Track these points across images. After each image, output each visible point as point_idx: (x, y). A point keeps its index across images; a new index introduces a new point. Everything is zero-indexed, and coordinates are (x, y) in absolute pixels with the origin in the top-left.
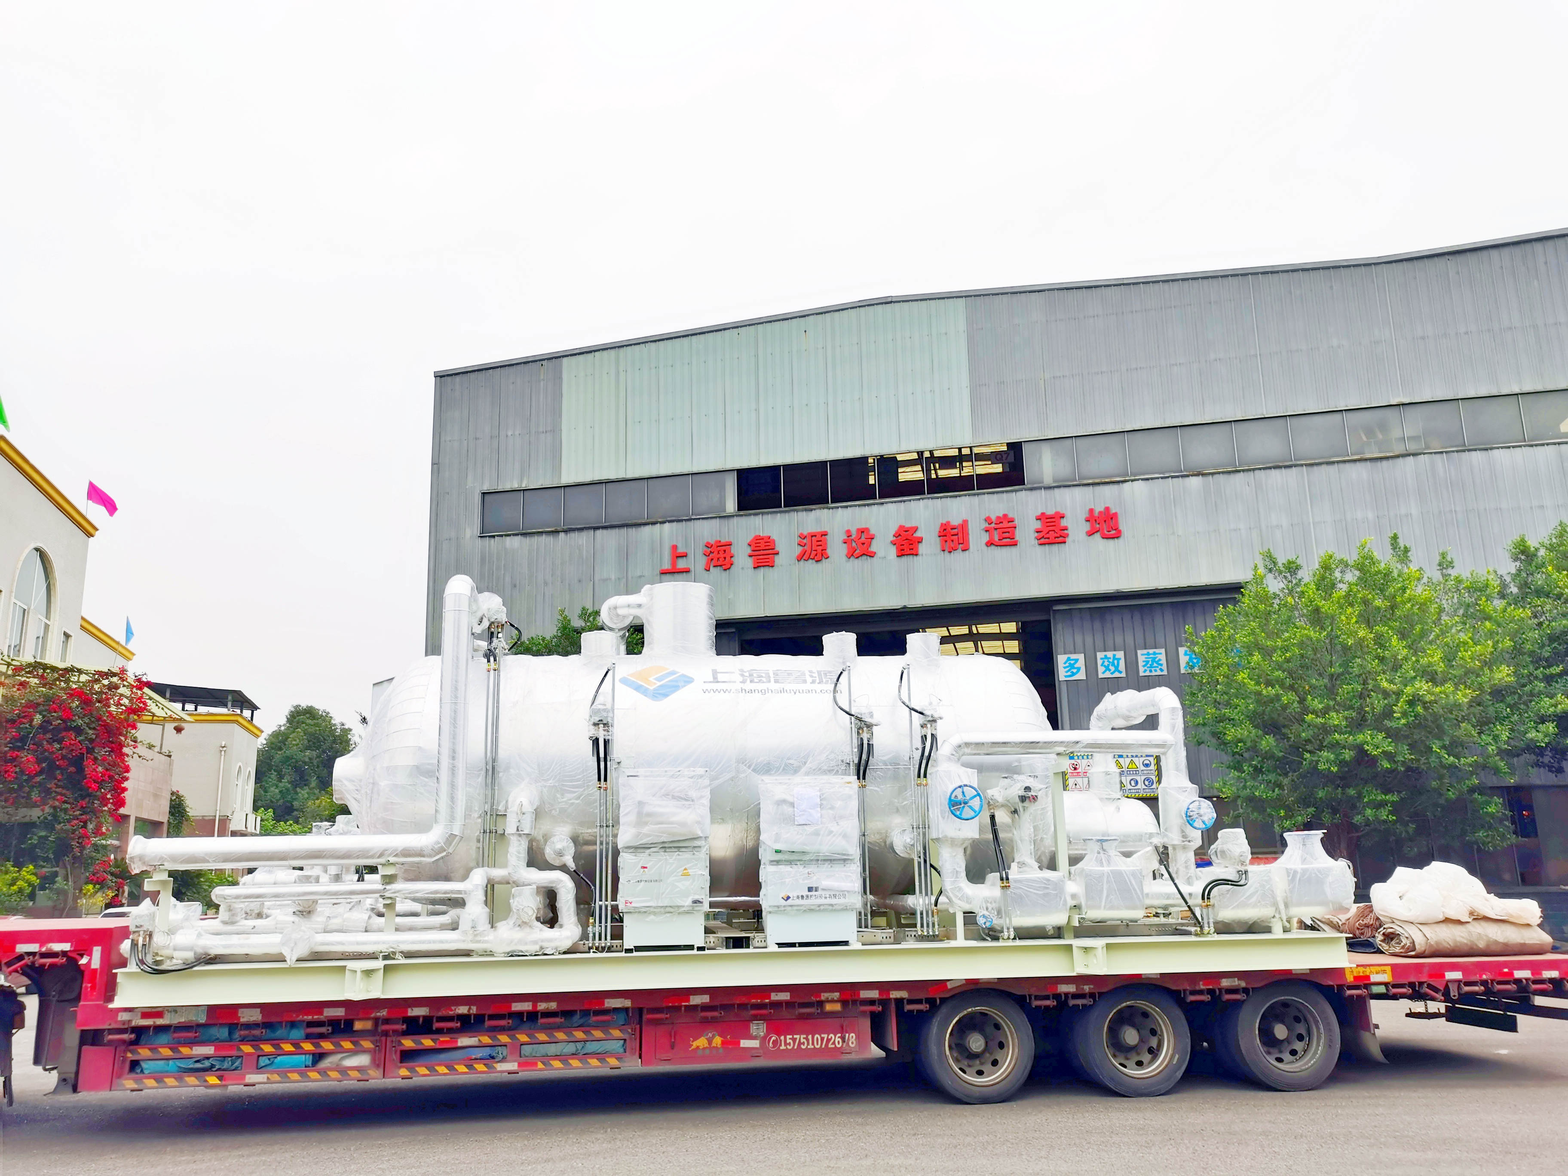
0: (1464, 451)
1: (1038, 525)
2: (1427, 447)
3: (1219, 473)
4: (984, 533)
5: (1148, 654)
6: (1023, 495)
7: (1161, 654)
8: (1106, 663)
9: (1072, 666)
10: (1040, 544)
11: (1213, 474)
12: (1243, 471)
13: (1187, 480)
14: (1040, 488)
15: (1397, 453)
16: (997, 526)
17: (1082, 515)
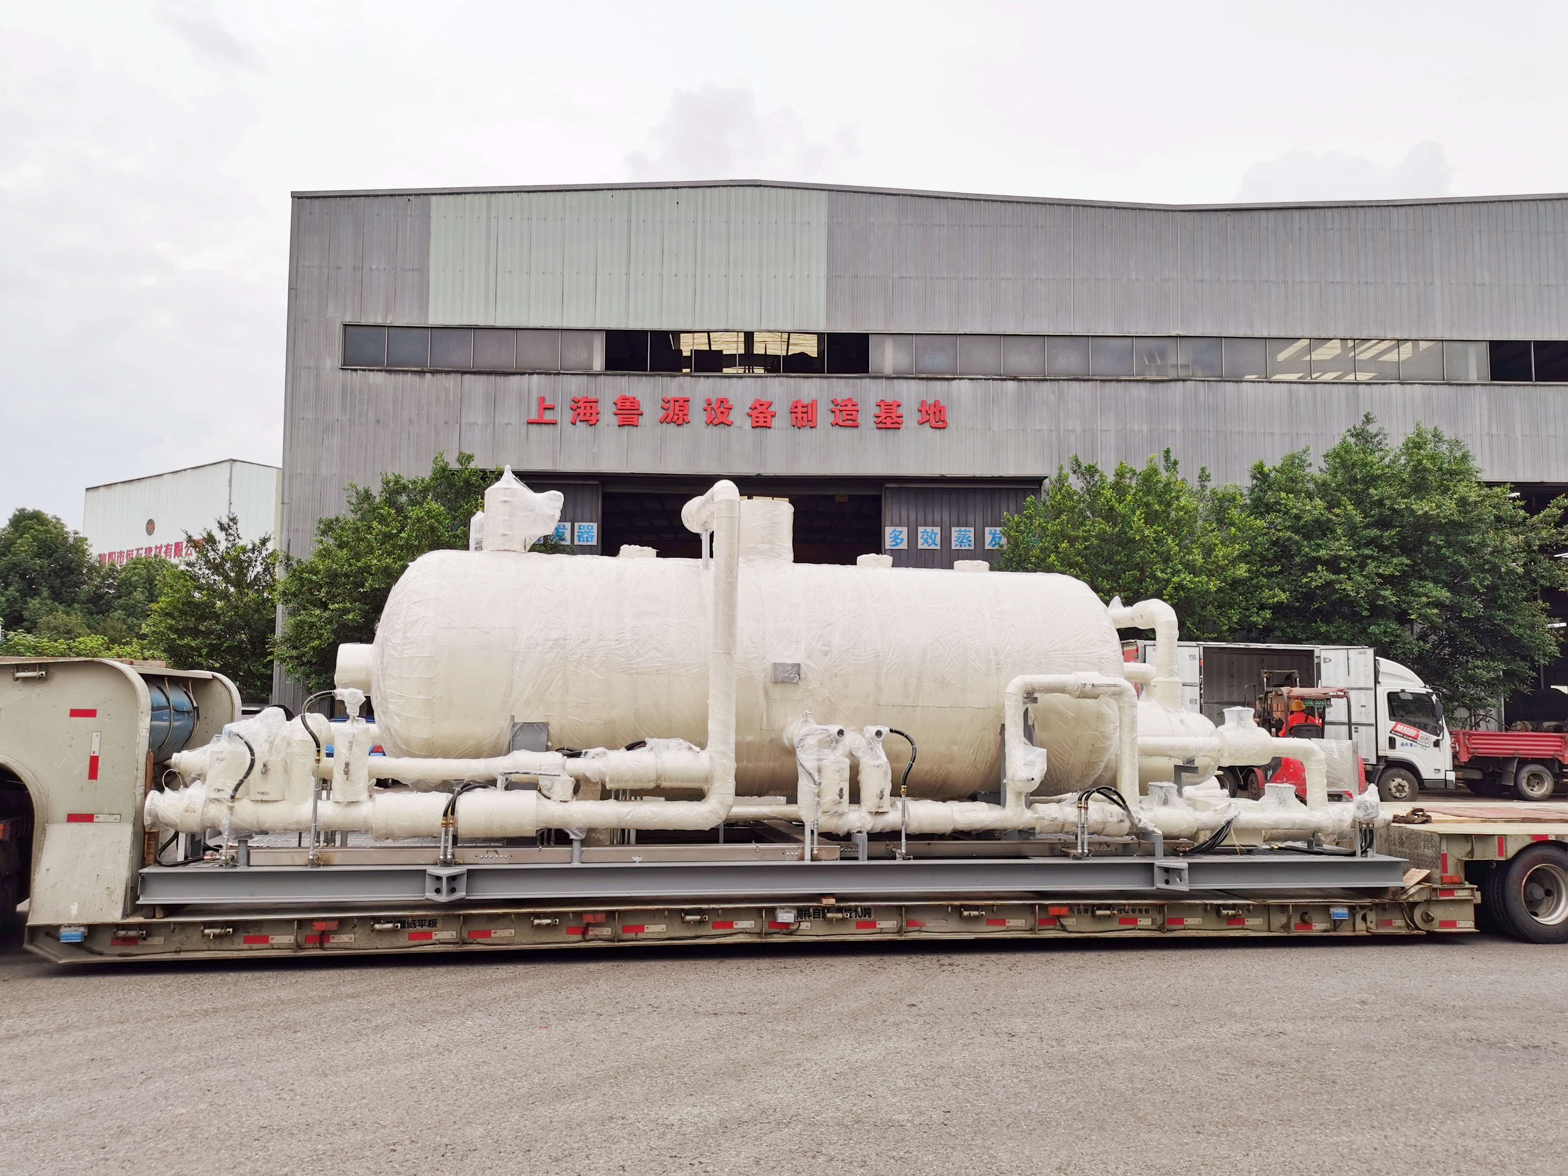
0: (1221, 381)
1: (877, 411)
2: (1193, 376)
3: (1031, 380)
4: (829, 412)
5: (960, 531)
6: (866, 382)
7: (970, 532)
8: (925, 537)
9: (896, 537)
10: (878, 428)
11: (1026, 380)
12: (1051, 380)
13: (1005, 383)
14: (882, 378)
15: (1171, 378)
16: (842, 408)
17: (915, 406)
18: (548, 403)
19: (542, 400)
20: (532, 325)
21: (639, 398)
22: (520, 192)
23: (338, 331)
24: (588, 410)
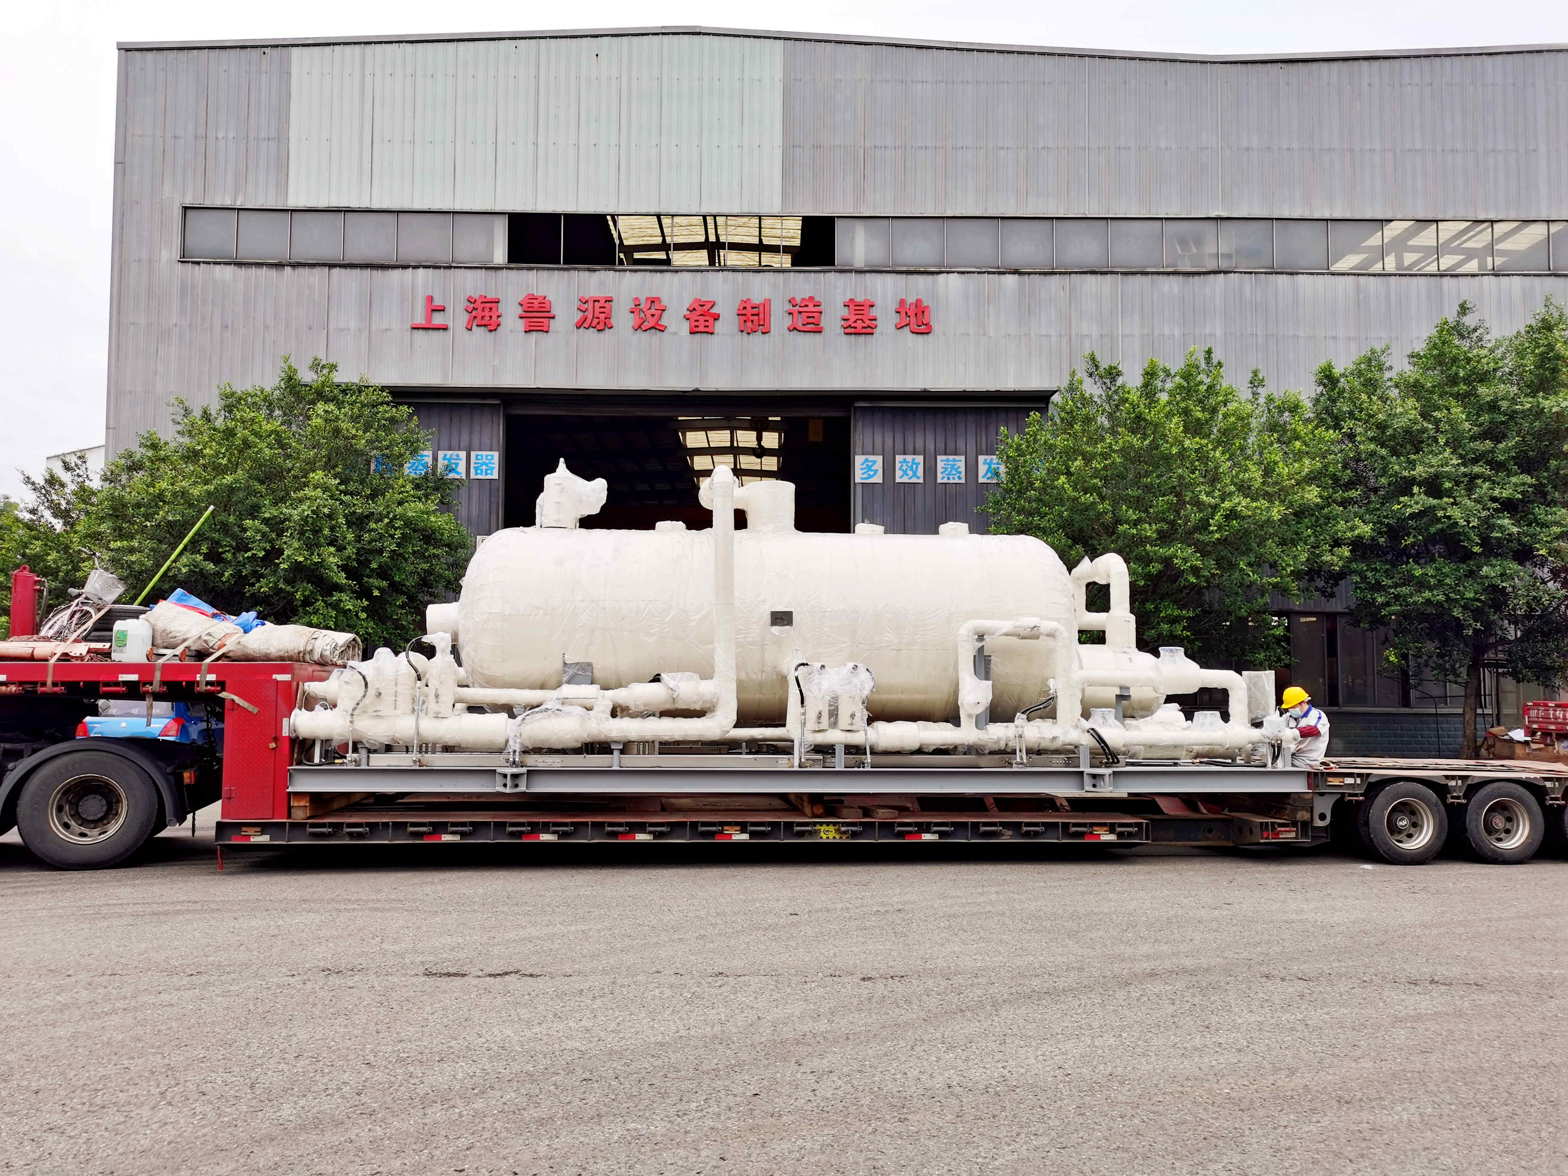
0: (1271, 273)
1: (845, 312)
2: (1236, 267)
3: (1035, 273)
4: (787, 316)
5: (948, 460)
6: (832, 276)
7: (960, 461)
8: (904, 468)
9: (869, 468)
10: (846, 334)
11: (1029, 273)
12: (1060, 273)
13: (1003, 277)
14: (850, 271)
15: (1210, 269)
16: (801, 309)
17: (893, 305)
18: (437, 302)
19: (430, 299)
20: (417, 206)
21: (551, 297)
22: (401, 42)
23: (177, 213)
24: (487, 313)
